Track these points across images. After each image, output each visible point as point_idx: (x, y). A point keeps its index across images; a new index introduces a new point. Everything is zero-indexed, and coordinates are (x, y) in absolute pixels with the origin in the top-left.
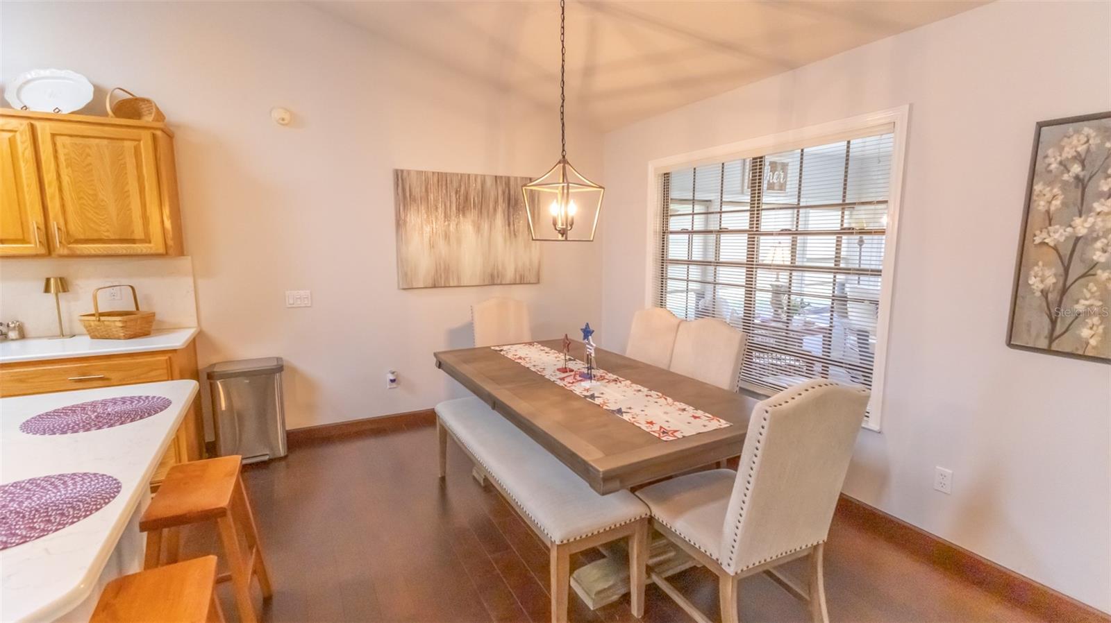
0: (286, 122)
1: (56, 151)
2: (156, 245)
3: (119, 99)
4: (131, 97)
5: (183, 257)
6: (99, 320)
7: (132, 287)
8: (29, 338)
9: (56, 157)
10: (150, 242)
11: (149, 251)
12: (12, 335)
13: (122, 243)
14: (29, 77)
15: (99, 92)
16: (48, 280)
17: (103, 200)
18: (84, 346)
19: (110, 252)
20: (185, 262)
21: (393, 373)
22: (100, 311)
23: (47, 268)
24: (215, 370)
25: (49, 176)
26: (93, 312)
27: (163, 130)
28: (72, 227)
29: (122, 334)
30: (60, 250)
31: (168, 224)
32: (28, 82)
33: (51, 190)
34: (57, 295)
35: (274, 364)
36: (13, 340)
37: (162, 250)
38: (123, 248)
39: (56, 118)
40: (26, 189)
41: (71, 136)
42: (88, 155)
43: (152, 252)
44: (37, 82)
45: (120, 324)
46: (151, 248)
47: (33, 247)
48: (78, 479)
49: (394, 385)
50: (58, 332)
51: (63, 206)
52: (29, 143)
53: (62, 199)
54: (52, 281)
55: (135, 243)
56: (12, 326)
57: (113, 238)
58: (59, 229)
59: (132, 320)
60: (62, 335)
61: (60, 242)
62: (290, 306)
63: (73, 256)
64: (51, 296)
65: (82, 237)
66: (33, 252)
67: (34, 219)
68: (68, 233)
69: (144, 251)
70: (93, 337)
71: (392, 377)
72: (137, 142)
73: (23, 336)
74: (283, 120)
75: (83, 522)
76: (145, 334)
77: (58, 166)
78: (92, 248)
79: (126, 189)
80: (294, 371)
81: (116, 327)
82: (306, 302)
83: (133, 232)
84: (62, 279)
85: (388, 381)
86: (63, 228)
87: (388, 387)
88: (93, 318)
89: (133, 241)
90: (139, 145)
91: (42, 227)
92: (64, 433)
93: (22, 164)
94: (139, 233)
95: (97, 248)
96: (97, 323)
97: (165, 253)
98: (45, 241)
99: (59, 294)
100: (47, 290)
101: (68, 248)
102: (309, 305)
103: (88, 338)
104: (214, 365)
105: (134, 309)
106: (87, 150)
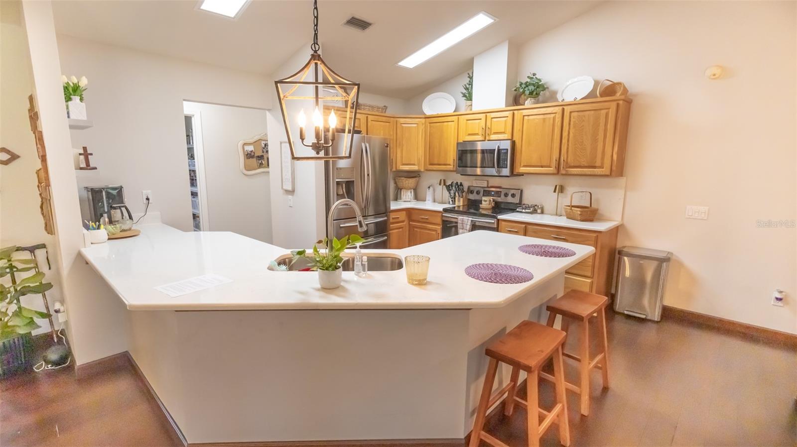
0: (717, 76)
1: (570, 120)
2: (606, 170)
3: (606, 86)
4: (612, 83)
5: (621, 177)
6: (571, 209)
7: (590, 193)
8: (545, 214)
9: (570, 124)
10: (603, 168)
11: (602, 173)
12: (539, 211)
13: (589, 168)
14: (568, 83)
15: (597, 83)
16: (556, 186)
17: (585, 145)
18: (563, 222)
19: (583, 173)
20: (622, 181)
21: (781, 292)
22: (572, 205)
23: (556, 181)
24: (624, 250)
25: (565, 134)
26: (569, 205)
27: (623, 100)
28: (569, 160)
29: (579, 218)
30: (563, 172)
31: (615, 157)
32: (567, 86)
33: (564, 141)
34: (558, 194)
35: (665, 255)
36: (538, 213)
37: (608, 173)
38: (589, 171)
39: (575, 103)
40: (555, 141)
41: (578, 111)
42: (584, 121)
43: (603, 173)
44: (570, 86)
45: (579, 213)
46: (603, 171)
47: (552, 170)
48: (522, 271)
49: (780, 303)
50: (555, 213)
51: (568, 148)
52: (560, 119)
53: (568, 145)
54: (558, 187)
55: (595, 168)
56: (539, 207)
57: (586, 165)
58: (564, 160)
59: (585, 211)
60: (557, 215)
61: (563, 167)
62: (688, 217)
63: (567, 175)
64: (556, 194)
65: (572, 165)
66: (551, 172)
67: (555, 155)
68: (567, 163)
69: (599, 173)
70: (568, 218)
71: (779, 296)
72: (607, 110)
73: (542, 213)
74: (714, 75)
75: (515, 285)
76: (591, 220)
77: (569, 128)
78: (575, 170)
79: (597, 138)
80: (680, 265)
81: (578, 214)
82: (703, 216)
83: (596, 162)
84: (561, 186)
85: (773, 298)
86: (565, 160)
87: (772, 303)
88: (569, 208)
89: (594, 167)
90: (609, 111)
91: (558, 160)
92: (529, 254)
93: (556, 128)
94: (598, 164)
95: (578, 171)
96: (570, 210)
97: (609, 174)
98: (557, 167)
99: (560, 194)
100: (555, 191)
101: (566, 171)
102: (705, 218)
103: (566, 217)
104: (624, 247)
105: (589, 206)
106: (584, 118)
